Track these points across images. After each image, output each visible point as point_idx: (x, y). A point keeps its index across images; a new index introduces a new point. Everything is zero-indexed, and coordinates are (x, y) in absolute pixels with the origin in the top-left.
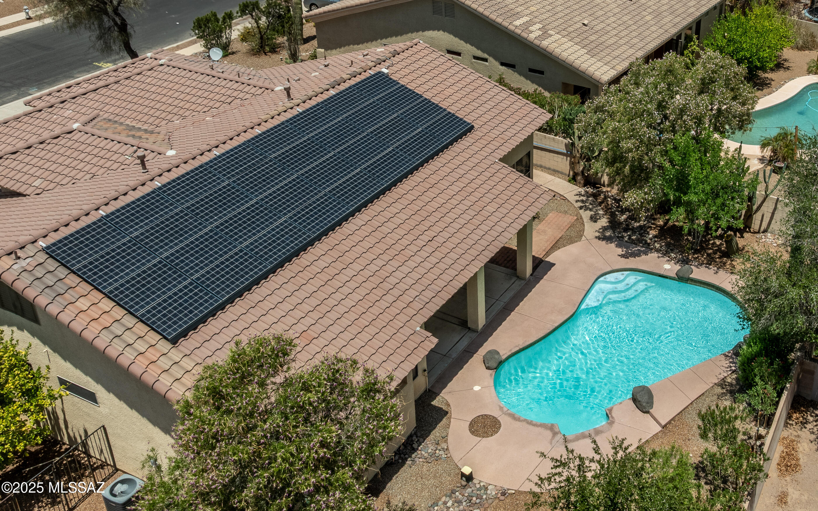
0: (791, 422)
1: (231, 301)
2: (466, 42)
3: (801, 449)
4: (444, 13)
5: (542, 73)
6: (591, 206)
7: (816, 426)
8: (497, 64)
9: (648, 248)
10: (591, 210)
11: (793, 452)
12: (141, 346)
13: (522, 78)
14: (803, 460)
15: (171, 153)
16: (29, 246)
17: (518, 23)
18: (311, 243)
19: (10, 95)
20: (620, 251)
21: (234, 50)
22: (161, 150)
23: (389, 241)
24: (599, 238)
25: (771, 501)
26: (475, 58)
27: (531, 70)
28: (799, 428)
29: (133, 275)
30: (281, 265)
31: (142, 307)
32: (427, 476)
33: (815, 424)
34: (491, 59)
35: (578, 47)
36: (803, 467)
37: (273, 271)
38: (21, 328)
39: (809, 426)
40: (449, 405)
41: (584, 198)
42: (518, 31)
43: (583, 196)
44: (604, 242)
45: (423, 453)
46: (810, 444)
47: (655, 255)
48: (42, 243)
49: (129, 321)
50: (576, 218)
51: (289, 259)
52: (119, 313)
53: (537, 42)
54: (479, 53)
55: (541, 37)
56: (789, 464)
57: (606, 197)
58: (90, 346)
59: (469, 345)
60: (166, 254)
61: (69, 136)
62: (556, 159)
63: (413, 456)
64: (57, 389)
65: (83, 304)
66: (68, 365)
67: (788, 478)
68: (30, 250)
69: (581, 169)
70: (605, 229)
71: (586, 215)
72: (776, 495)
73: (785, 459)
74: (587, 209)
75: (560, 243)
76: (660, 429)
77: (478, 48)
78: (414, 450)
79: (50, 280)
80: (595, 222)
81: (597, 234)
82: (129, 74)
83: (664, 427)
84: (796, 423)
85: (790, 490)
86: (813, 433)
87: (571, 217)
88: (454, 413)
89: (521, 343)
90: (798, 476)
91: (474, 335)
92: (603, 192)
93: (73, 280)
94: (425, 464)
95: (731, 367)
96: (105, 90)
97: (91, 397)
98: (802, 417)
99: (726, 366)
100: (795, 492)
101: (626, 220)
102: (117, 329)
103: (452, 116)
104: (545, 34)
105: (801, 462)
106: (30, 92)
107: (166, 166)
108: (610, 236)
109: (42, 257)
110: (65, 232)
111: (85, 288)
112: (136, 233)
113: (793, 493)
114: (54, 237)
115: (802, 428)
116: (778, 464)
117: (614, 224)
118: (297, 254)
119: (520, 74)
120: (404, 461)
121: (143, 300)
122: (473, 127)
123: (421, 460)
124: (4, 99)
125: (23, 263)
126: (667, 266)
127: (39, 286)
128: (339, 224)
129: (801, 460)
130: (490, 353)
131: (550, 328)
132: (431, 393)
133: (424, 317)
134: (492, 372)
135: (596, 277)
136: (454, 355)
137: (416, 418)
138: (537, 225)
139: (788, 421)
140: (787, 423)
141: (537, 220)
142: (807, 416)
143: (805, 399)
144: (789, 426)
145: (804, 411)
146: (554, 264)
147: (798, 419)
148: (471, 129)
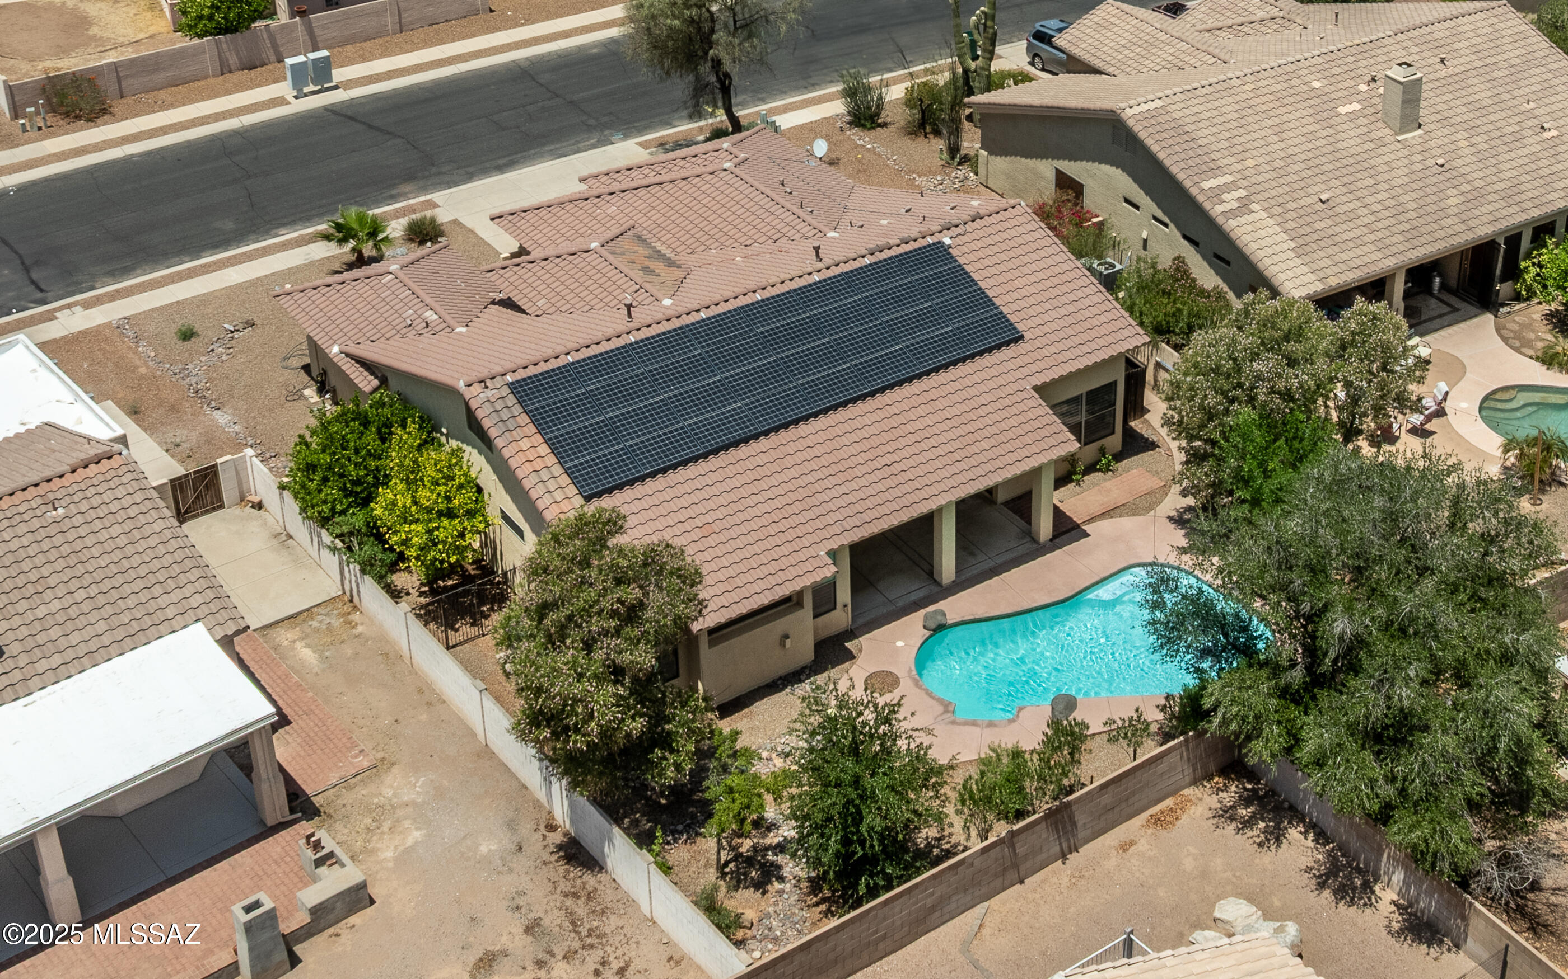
0: (1206, 784)
1: (653, 475)
2: (1147, 194)
3: (1191, 811)
4: (1124, 146)
5: (1228, 263)
8: (1178, 235)
11: (1179, 810)
12: (558, 496)
13: (1205, 264)
15: (667, 302)
16: (498, 378)
17: (1206, 185)
18: (756, 437)
19: (589, 139)
20: (1183, 542)
21: (889, 120)
22: (659, 295)
23: (843, 453)
24: (1171, 519)
25: (1113, 843)
26: (1155, 218)
27: (1217, 256)
29: (575, 427)
30: (715, 452)
31: (572, 460)
33: (1232, 794)
34: (1171, 225)
35: (1285, 237)
36: (1176, 827)
37: (705, 456)
38: (480, 452)
39: (1223, 795)
40: (860, 651)
42: (1200, 198)
44: (1173, 526)
45: (807, 686)
46: (1207, 813)
48: (509, 378)
49: (557, 470)
50: (1161, 485)
51: (726, 448)
52: (552, 460)
53: (1220, 220)
54: (1160, 214)
55: (1233, 214)
56: (1163, 818)
58: (519, 483)
59: (924, 598)
60: (612, 414)
61: (585, 255)
63: (796, 686)
64: (498, 521)
65: (525, 444)
66: (508, 498)
67: (1150, 831)
68: (498, 382)
70: (1188, 509)
72: (1122, 840)
73: (1163, 814)
75: (1118, 511)
77: (1159, 207)
78: (800, 681)
79: (505, 415)
80: (1184, 497)
81: (1173, 513)
82: (687, 174)
84: (1212, 787)
85: (1142, 842)
86: (1221, 803)
87: (1158, 481)
88: (860, 660)
89: (980, 613)
90: (1163, 833)
91: (935, 589)
93: (524, 419)
96: (658, 188)
97: (520, 533)
98: (1225, 783)
100: (1145, 845)
102: (545, 475)
103: (1002, 316)
104: (1244, 207)
105: (1178, 823)
106: (613, 139)
107: (659, 316)
108: (1188, 520)
109: (505, 391)
110: (532, 371)
111: (531, 429)
112: (592, 387)
113: (1142, 845)
114: (521, 374)
115: (1213, 793)
116: (1151, 815)
118: (736, 444)
119: (1204, 257)
120: (785, 687)
121: (574, 454)
122: (1022, 337)
124: (581, 145)
125: (489, 393)
127: (495, 418)
128: (796, 422)
129: (1181, 821)
130: (935, 612)
131: (1026, 606)
132: (851, 634)
133: (834, 544)
134: (928, 633)
135: (1125, 564)
136: (900, 603)
137: (816, 651)
138: (1105, 480)
139: (1204, 782)
140: (1201, 783)
141: (1110, 473)
142: (1231, 785)
143: (1245, 768)
144: (1200, 786)
145: (1232, 779)
146: (1089, 535)
147: (1218, 783)
148: (1017, 340)
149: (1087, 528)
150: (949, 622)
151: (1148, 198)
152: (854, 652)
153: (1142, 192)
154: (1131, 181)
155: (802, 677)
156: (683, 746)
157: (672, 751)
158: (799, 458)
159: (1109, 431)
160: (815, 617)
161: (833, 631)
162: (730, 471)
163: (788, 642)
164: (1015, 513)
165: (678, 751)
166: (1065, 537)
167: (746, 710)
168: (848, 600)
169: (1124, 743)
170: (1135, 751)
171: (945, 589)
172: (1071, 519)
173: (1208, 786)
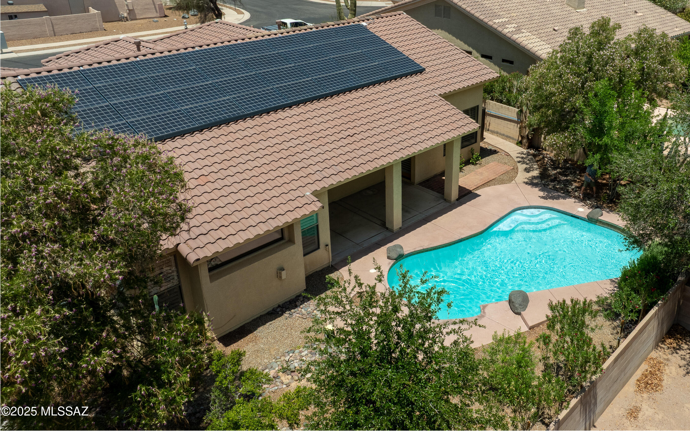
0: (663, 346)
2: (457, 38)
3: (668, 371)
4: (443, 15)
5: (511, 62)
6: (528, 162)
7: (689, 353)
8: (478, 56)
9: (567, 194)
10: (527, 164)
11: (657, 372)
13: (496, 67)
14: (666, 381)
17: (496, 21)
20: (542, 194)
24: (526, 183)
25: (620, 412)
27: (504, 61)
28: (670, 352)
32: (296, 328)
33: (688, 351)
34: (474, 52)
36: (665, 388)
37: (200, 130)
39: (681, 352)
41: (524, 156)
42: (495, 26)
43: (525, 154)
44: (530, 186)
45: (303, 310)
46: (679, 369)
47: (573, 200)
48: (20, 78)
50: (512, 168)
53: (509, 35)
54: (466, 47)
55: (514, 33)
56: (650, 382)
57: (543, 158)
60: (116, 102)
62: (509, 126)
63: (293, 311)
67: (645, 395)
69: (527, 133)
70: (534, 178)
71: (521, 167)
72: (627, 408)
73: (646, 377)
74: (524, 163)
75: (491, 182)
76: (527, 329)
77: (465, 43)
78: (296, 306)
80: (528, 172)
81: (526, 180)
83: (531, 328)
84: (669, 348)
85: (645, 407)
86: (684, 359)
87: (508, 167)
89: (426, 245)
90: (657, 395)
91: (388, 234)
92: (542, 154)
94: (300, 319)
95: (614, 290)
98: (676, 343)
99: (611, 289)
100: (649, 409)
101: (555, 174)
104: (518, 31)
105: (664, 383)
108: (537, 183)
110: (44, 75)
112: (100, 85)
113: (647, 410)
115: (673, 353)
116: (638, 380)
117: (543, 175)
119: (495, 64)
120: (283, 312)
123: (298, 315)
126: (581, 209)
129: (665, 382)
130: (395, 246)
131: (457, 238)
132: (333, 268)
133: (318, 187)
134: (392, 262)
135: (512, 209)
136: (366, 245)
137: (307, 283)
138: (477, 169)
139: (660, 344)
140: (658, 346)
141: (478, 165)
142: (682, 344)
143: (684, 329)
144: (659, 348)
145: (680, 339)
146: (480, 196)
147: (671, 344)
148: (421, 71)
149: (478, 192)
150: (406, 253)
151: (458, 40)
153: (454, 38)
154: (447, 34)
155: (298, 304)
156: (175, 378)
157: (161, 385)
158: (280, 131)
159: (473, 141)
160: (305, 255)
161: (318, 267)
162: (223, 140)
163: (284, 273)
164: (428, 188)
165: (171, 384)
166: (465, 198)
167: (251, 336)
168: (329, 241)
171: (396, 233)
172: (465, 188)
173: (665, 347)
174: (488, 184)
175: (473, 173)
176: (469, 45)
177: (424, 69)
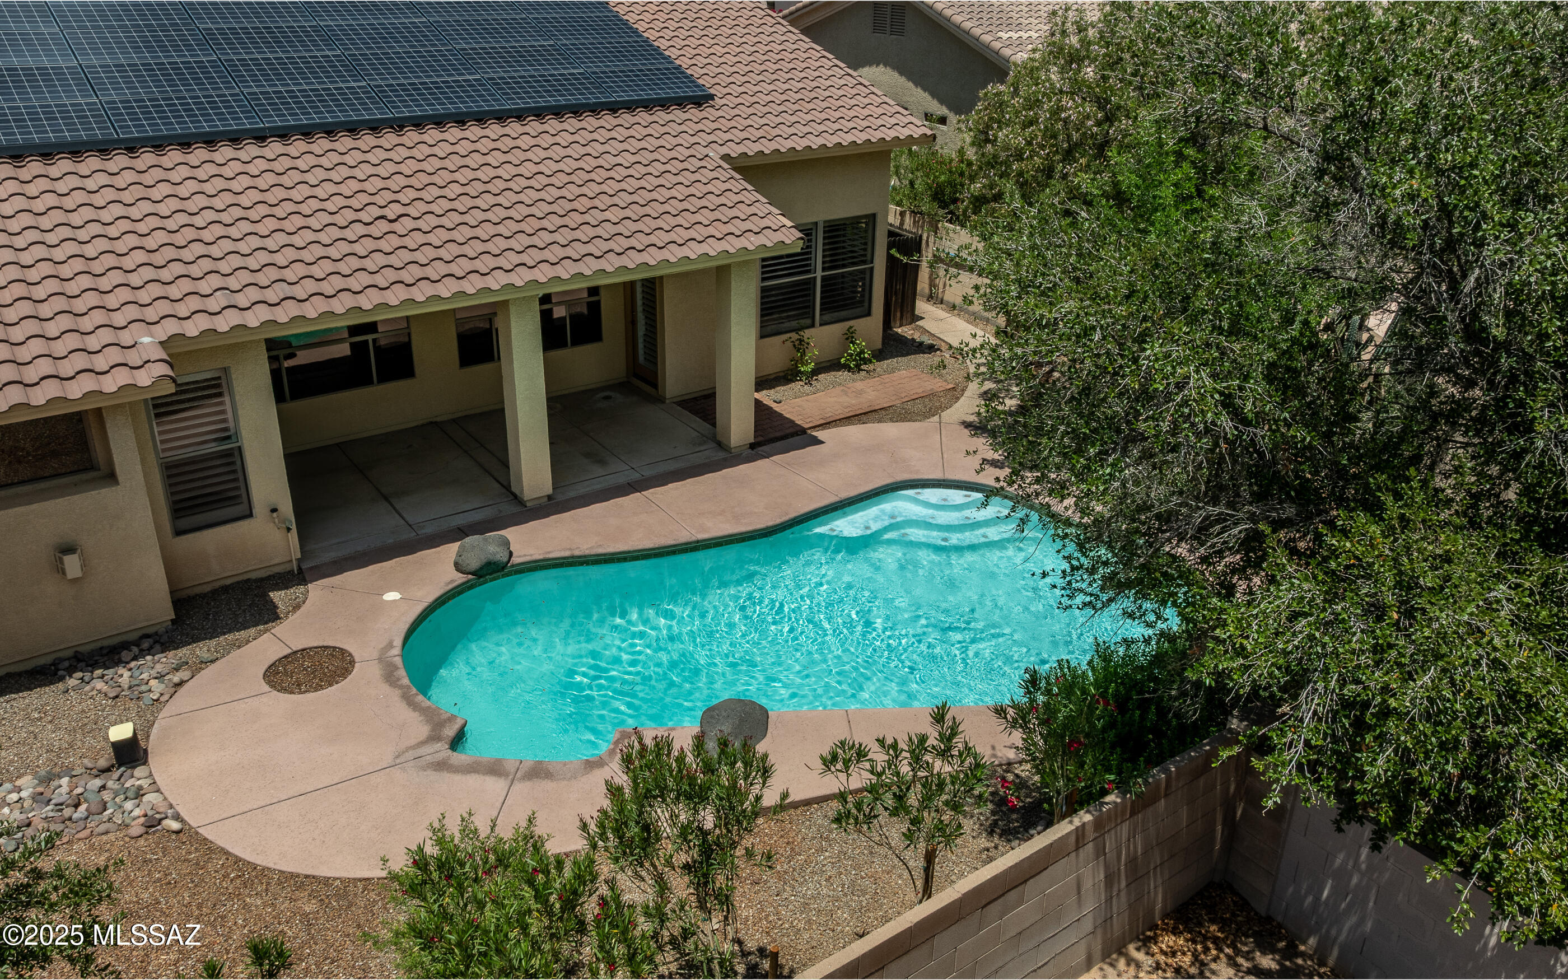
4: (888, 29)
24: (967, 425)
34: (952, 118)
40: (297, 607)
44: (973, 433)
45: (126, 674)
50: (951, 386)
54: (936, 108)
63: (98, 672)
74: (990, 378)
75: (871, 416)
77: (933, 95)
78: (117, 663)
80: (989, 400)
81: (971, 419)
84: (1158, 967)
87: (942, 384)
88: (288, 624)
89: (583, 549)
91: (506, 507)
103: (677, 73)
120: (69, 674)
122: (709, 98)
123: (102, 685)
130: (493, 543)
131: (683, 537)
132: (296, 577)
134: (460, 578)
135: (892, 480)
136: (429, 530)
138: (856, 381)
139: (1131, 949)
140: (1121, 952)
141: (863, 373)
142: (1215, 959)
143: (1244, 905)
144: (1122, 964)
145: (1216, 941)
146: (823, 442)
147: (1174, 954)
148: (701, 99)
149: (820, 434)
150: (516, 561)
151: (919, 90)
152: (282, 607)
153: (910, 84)
154: (896, 75)
155: (125, 655)
161: (251, 567)
166: (776, 443)
169: (895, 830)
170: (930, 857)
171: (531, 510)
172: (792, 422)
173: (1147, 961)
174: (864, 418)
175: (839, 389)
176: (941, 102)
177: (712, 97)
